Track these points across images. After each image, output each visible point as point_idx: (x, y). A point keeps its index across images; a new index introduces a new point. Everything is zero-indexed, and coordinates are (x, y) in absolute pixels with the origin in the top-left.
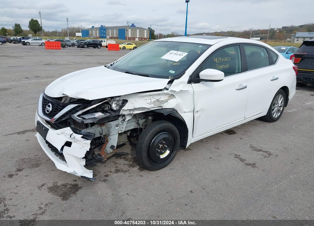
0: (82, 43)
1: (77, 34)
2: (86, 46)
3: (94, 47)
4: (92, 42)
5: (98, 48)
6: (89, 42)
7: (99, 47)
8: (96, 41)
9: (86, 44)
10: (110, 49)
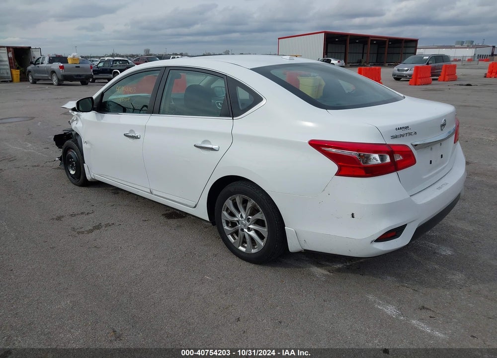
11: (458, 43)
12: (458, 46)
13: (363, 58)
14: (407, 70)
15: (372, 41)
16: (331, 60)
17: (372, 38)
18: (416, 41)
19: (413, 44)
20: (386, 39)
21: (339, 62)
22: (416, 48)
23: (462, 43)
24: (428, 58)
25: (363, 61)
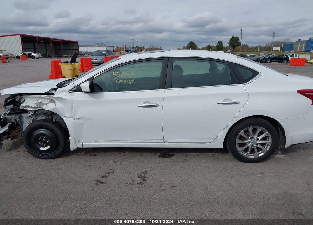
0: (266, 58)
1: (275, 49)
2: (269, 61)
3: (280, 62)
4: (278, 57)
5: (283, 63)
6: (274, 57)
7: (286, 61)
8: (283, 56)
9: (270, 59)
10: (293, 64)
11: (96, 44)
12: (97, 46)
13: (46, 52)
14: (96, 59)
15: (52, 41)
16: (31, 54)
17: (52, 40)
18: (77, 43)
19: (76, 45)
20: (60, 41)
21: (37, 55)
22: (78, 46)
23: (98, 44)
24: (105, 52)
25: (48, 54)
